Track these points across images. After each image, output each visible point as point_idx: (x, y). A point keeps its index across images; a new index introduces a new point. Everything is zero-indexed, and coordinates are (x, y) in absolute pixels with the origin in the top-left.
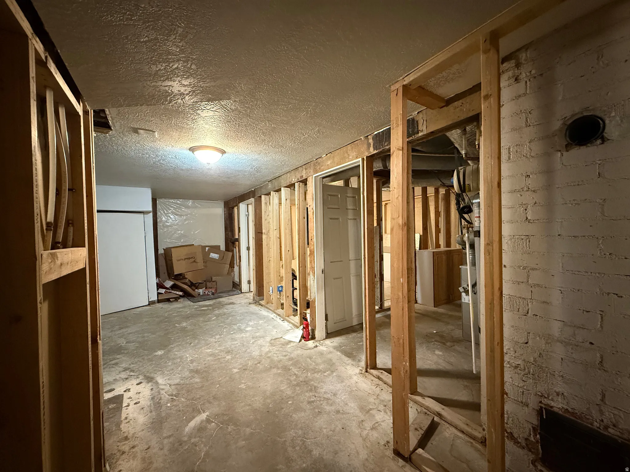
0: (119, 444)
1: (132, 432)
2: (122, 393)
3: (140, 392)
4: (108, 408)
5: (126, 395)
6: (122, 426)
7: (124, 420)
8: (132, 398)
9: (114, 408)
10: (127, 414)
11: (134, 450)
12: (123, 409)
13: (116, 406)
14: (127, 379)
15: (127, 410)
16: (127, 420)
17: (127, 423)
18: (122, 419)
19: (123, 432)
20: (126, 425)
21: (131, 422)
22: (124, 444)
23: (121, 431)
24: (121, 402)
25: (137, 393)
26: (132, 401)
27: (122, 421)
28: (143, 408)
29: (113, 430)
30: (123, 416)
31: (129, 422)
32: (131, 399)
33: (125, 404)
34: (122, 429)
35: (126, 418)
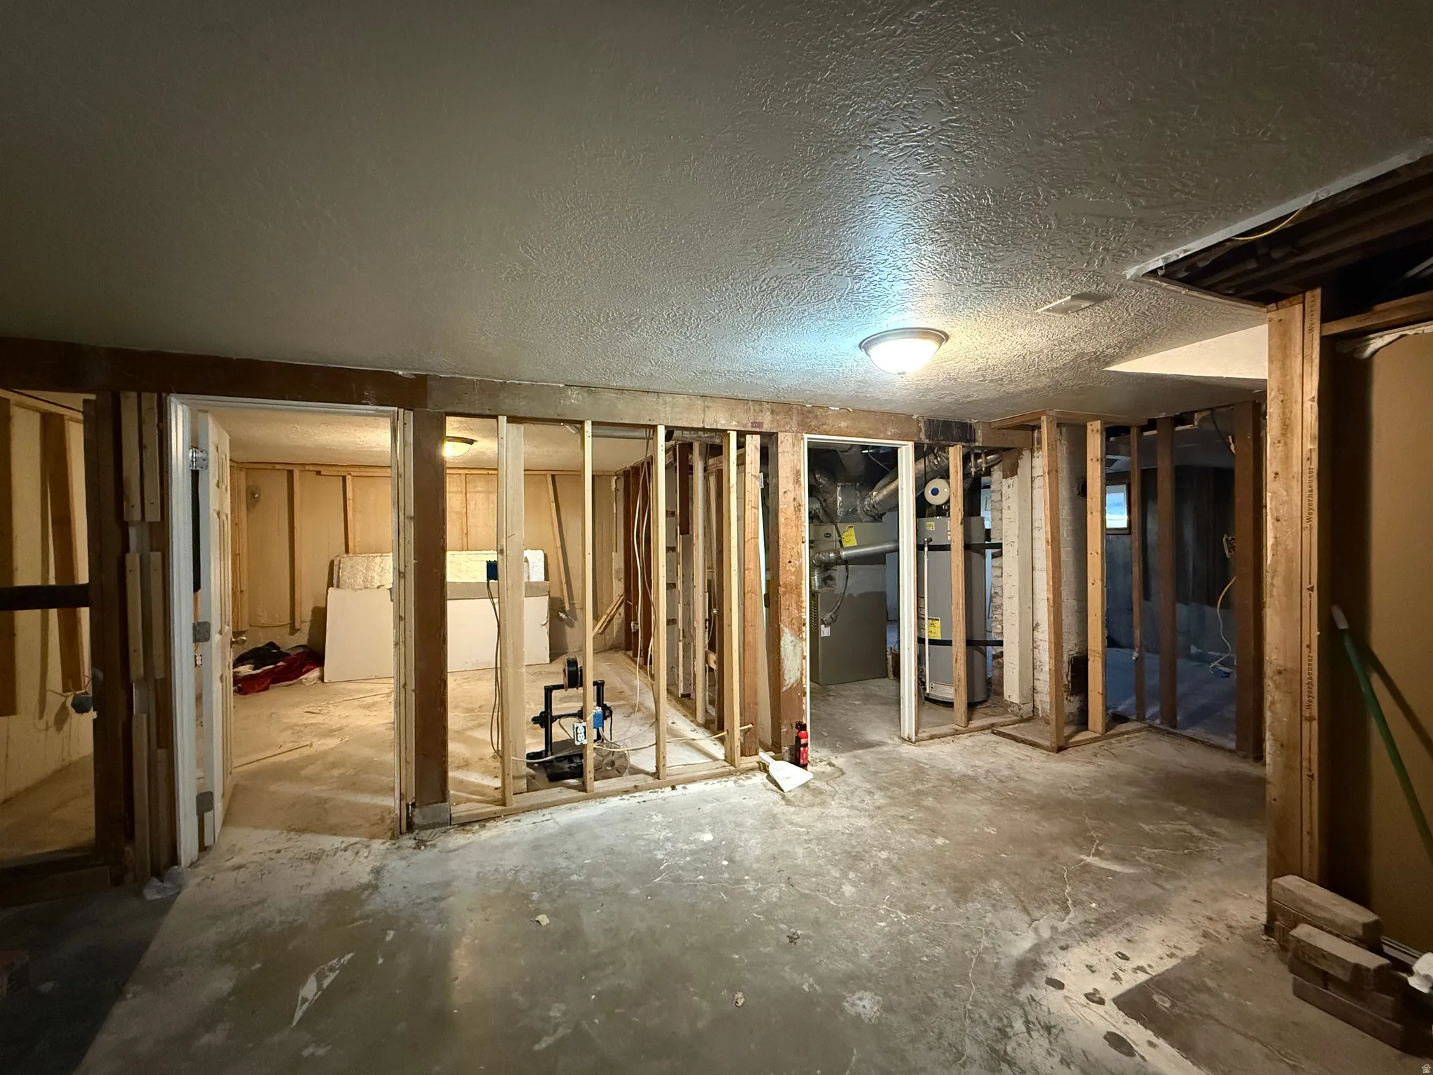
0: (1223, 940)
1: (1190, 932)
2: (1110, 1007)
3: (1087, 966)
4: (1173, 1005)
5: (1111, 990)
6: (1192, 953)
7: (1177, 957)
8: (1115, 974)
9: (1166, 993)
10: (1161, 958)
11: (1214, 916)
12: (1154, 974)
13: (1157, 992)
14: (1048, 1028)
15: (1151, 964)
16: (1174, 951)
17: (1181, 949)
18: (1179, 961)
19: (1201, 946)
20: (1184, 948)
21: (1171, 944)
22: (1218, 932)
23: (1201, 948)
24: (1141, 989)
25: (1093, 972)
26: (1123, 968)
27: (1183, 959)
28: (1129, 941)
29: (1209, 962)
30: (1170, 963)
31: (1175, 947)
32: (1121, 974)
33: (1142, 977)
34: (1198, 949)
35: (1171, 956)
